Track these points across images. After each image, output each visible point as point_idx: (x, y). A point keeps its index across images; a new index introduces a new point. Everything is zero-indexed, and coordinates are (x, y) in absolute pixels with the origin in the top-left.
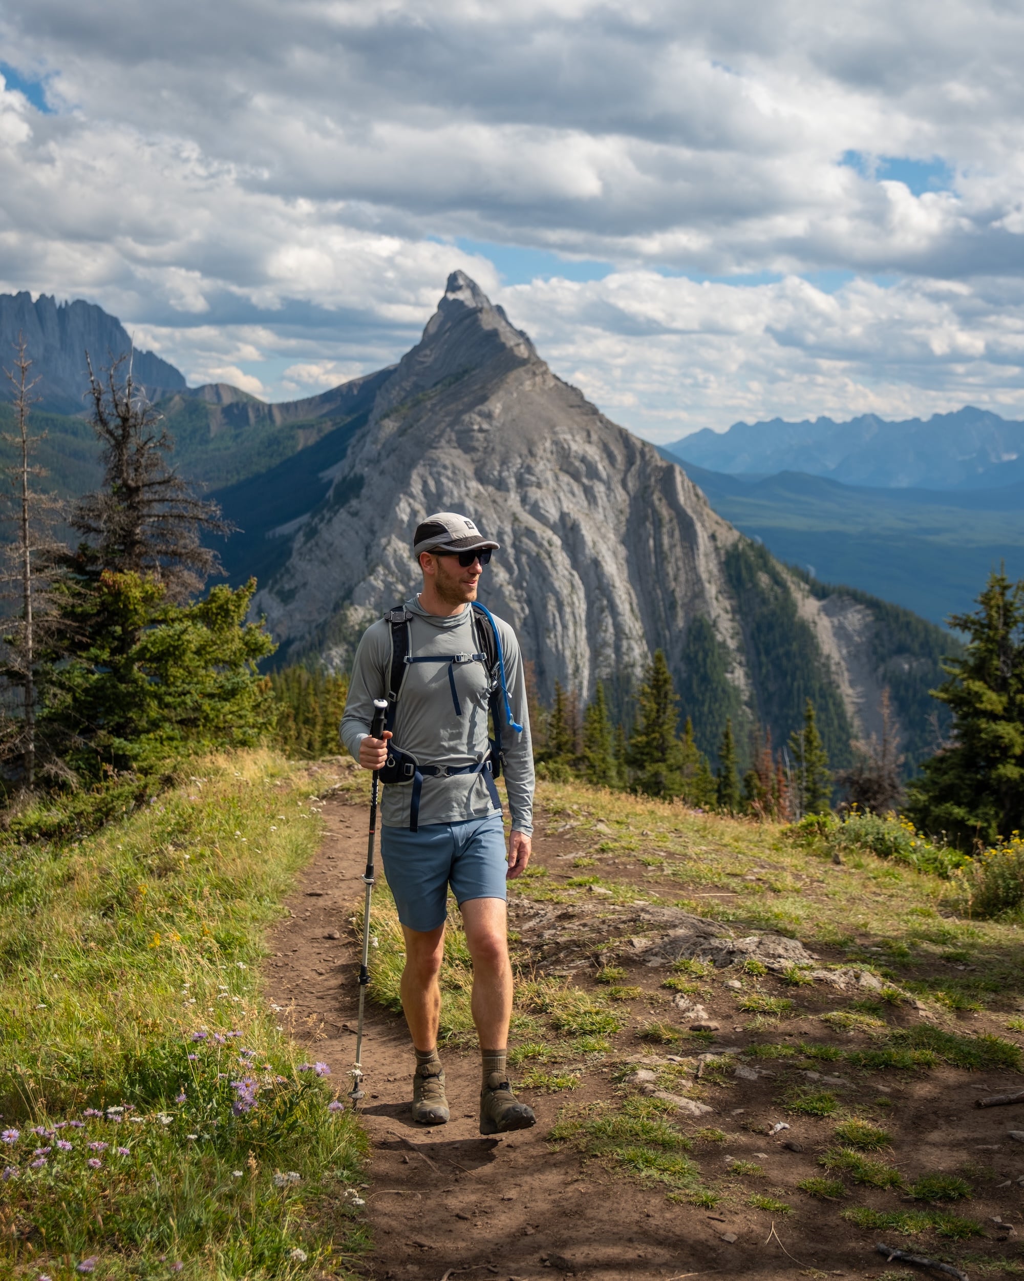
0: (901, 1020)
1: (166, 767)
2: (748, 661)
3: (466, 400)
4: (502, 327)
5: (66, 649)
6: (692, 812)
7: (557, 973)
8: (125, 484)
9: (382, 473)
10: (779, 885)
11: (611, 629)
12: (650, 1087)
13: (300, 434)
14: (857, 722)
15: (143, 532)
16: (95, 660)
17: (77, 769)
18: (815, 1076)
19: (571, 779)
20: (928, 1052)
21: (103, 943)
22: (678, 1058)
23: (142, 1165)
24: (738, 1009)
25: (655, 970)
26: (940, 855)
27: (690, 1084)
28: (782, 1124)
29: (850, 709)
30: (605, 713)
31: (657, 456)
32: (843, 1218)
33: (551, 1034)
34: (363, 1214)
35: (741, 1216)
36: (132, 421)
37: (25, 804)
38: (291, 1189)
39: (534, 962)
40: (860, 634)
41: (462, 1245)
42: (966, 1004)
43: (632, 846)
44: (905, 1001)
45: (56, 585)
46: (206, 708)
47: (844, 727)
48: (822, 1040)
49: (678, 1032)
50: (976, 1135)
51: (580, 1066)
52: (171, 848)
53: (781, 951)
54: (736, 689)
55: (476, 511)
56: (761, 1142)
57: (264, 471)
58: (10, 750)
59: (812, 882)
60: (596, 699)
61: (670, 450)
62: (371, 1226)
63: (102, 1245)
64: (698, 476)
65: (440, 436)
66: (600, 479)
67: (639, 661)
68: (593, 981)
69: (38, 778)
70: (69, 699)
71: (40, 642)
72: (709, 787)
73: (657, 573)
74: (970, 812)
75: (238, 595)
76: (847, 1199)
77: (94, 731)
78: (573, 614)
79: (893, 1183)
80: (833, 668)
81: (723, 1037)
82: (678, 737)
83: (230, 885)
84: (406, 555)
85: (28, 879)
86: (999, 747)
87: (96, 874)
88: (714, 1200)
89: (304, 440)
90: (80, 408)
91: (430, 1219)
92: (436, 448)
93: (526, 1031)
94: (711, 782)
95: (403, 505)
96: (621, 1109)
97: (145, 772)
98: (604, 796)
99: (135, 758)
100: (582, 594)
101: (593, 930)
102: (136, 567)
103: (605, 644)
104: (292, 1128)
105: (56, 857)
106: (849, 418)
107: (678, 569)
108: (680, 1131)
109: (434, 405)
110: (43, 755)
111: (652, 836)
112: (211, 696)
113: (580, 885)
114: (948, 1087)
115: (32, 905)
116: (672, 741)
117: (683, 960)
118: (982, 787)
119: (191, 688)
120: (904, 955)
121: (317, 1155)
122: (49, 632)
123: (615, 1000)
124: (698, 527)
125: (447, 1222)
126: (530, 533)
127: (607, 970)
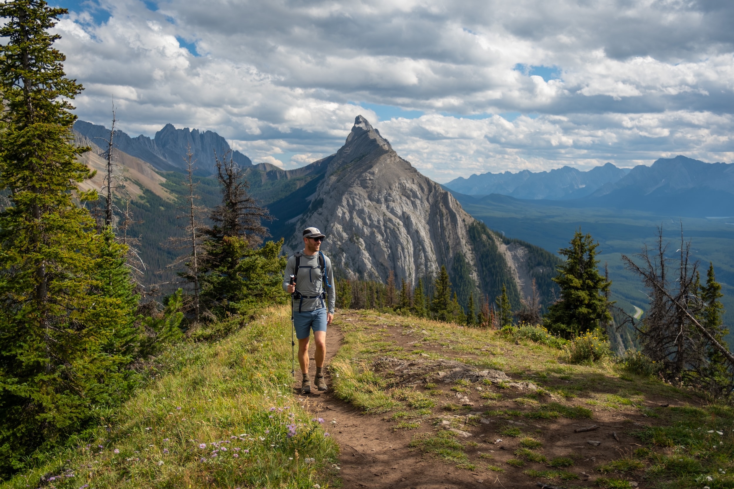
0: (545, 401)
1: (251, 312)
2: (478, 270)
3: (364, 167)
4: (377, 137)
5: (210, 267)
6: (459, 327)
7: (409, 386)
8: (231, 202)
9: (331, 197)
10: (495, 352)
11: (423, 258)
12: (448, 427)
13: (298, 183)
14: (522, 293)
15: (239, 221)
16: (221, 271)
17: (216, 314)
18: (512, 422)
19: (410, 315)
20: (556, 412)
21: (232, 378)
22: (458, 416)
23: (254, 456)
24: (481, 398)
25: (448, 384)
26: (558, 340)
27: (463, 426)
28: (499, 440)
29: (519, 288)
30: (422, 291)
31: (441, 188)
32: (524, 474)
33: (408, 408)
34: (339, 474)
35: (485, 473)
36: (233, 176)
37: (196, 328)
38: (311, 465)
39: (400, 382)
40: (523, 258)
41: (377, 485)
42: (569, 395)
43: (437, 338)
44: (546, 394)
45: (205, 242)
46: (266, 289)
47: (517, 295)
48: (514, 409)
49: (458, 406)
50: (575, 443)
51: (420, 420)
52: (255, 342)
53: (497, 376)
54: (474, 281)
55: (369, 212)
56: (492, 447)
57: (283, 197)
58: (190, 307)
59: (508, 351)
60: (418, 285)
61: (446, 186)
62: (342, 478)
63: (241, 485)
64: (458, 197)
65: (354, 182)
66: (418, 198)
67: (435, 270)
68: (424, 388)
69: (201, 318)
70: (212, 287)
71: (200, 264)
72: (464, 319)
73: (441, 235)
74: (567, 326)
75: (277, 245)
76: (525, 466)
77: (222, 299)
78: (408, 252)
79: (543, 460)
80: (512, 272)
81: (475, 408)
82: (451, 300)
83: (279, 356)
84: (341, 230)
85: (200, 355)
86: (579, 301)
87: (226, 352)
88: (474, 468)
89: (300, 185)
90: (210, 174)
91: (364, 476)
92: (352, 187)
93: (398, 407)
94: (464, 317)
95: (339, 210)
96: (437, 435)
97: (243, 314)
98: (424, 321)
99: (239, 309)
100: (411, 244)
101: (423, 369)
102: (237, 234)
103: (421, 264)
104: (310, 443)
105: (210, 347)
106: (518, 172)
107: (450, 234)
108: (460, 443)
109: (351, 170)
110: (202, 309)
111: (444, 335)
112: (267, 285)
113: (417, 353)
114: (563, 425)
115: (202, 365)
116: (449, 301)
117: (459, 380)
118: (572, 316)
119: (260, 282)
120: (545, 377)
121: (320, 453)
122: (203, 261)
123: (433, 395)
124: (458, 216)
125: (371, 477)
126: (390, 220)
127: (429, 384)
